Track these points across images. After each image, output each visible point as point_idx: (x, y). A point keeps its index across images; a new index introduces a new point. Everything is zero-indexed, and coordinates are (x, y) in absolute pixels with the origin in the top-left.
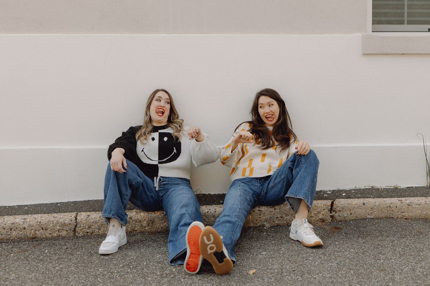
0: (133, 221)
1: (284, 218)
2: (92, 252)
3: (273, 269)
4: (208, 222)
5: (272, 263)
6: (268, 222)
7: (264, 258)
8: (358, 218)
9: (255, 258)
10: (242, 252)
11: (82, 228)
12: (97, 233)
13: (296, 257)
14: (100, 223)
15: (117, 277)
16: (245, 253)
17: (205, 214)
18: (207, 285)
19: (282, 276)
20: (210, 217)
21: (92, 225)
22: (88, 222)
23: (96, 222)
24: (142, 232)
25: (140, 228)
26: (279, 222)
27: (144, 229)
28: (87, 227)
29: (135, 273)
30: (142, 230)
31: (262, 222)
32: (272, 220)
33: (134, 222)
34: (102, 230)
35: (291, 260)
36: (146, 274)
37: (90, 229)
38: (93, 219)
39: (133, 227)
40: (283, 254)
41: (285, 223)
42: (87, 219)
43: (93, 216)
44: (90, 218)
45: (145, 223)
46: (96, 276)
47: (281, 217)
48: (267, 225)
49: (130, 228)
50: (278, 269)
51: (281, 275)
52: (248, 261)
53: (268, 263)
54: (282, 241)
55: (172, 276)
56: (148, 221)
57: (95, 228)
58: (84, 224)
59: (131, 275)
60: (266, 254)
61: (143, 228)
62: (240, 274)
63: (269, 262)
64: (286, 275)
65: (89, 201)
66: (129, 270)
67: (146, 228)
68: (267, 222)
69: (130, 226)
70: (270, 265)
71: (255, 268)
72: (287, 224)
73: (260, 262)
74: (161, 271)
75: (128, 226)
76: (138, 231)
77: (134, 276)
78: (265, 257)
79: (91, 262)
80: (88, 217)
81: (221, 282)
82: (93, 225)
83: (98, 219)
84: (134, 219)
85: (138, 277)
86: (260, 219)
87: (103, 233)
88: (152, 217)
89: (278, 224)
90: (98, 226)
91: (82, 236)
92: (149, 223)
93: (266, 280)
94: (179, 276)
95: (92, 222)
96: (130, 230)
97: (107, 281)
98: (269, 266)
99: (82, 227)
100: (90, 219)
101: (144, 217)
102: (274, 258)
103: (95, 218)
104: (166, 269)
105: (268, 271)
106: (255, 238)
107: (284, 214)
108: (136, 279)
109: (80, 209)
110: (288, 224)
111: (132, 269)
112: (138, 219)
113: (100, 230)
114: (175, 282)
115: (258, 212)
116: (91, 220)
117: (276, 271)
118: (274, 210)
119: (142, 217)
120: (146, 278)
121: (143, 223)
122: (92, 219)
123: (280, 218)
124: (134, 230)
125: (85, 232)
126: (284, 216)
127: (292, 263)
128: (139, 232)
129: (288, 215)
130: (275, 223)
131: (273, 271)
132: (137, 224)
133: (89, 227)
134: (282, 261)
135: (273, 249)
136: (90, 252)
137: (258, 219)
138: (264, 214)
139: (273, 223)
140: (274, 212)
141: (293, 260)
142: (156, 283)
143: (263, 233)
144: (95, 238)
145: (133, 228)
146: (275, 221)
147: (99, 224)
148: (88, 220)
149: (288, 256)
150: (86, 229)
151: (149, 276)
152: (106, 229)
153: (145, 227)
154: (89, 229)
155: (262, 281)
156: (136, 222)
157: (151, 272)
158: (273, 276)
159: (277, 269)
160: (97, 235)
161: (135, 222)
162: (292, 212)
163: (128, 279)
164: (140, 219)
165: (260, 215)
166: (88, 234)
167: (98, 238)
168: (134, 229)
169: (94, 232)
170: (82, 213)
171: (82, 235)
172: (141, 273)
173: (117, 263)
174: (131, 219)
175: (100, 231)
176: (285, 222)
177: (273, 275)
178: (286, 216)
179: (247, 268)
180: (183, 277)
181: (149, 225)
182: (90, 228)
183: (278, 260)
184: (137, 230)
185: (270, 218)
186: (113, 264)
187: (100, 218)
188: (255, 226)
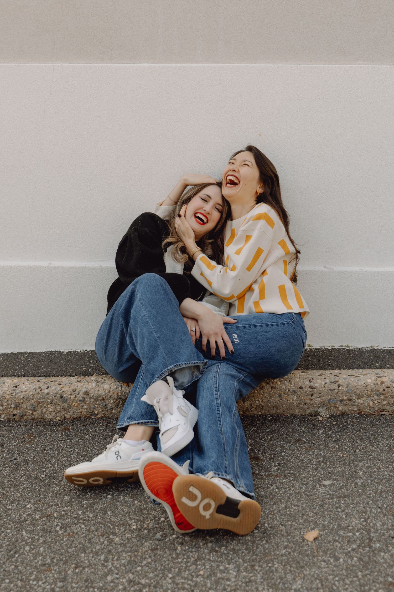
0: (90, 398)
1: (354, 402)
2: (18, 459)
3: (350, 528)
5: (347, 511)
6: (325, 408)
7: (328, 496)
9: (311, 495)
10: (285, 476)
11: (4, 407)
12: (30, 417)
13: (391, 497)
14: (35, 400)
15: (58, 528)
16: (292, 479)
18: (227, 566)
19: (373, 551)
21: (22, 403)
22: (15, 397)
23: (28, 397)
24: (107, 418)
25: (102, 411)
26: (346, 408)
27: (109, 413)
28: (13, 406)
29: (92, 520)
30: (107, 413)
31: (315, 407)
32: (333, 405)
33: (92, 400)
34: (39, 411)
35: (383, 506)
36: (112, 527)
37: (19, 410)
38: (23, 393)
39: (90, 408)
40: (364, 487)
41: (356, 411)
42: (13, 391)
43: (24, 387)
44: (18, 390)
45: (112, 401)
46: (20, 523)
47: (350, 400)
48: (324, 413)
49: (86, 411)
50: (362, 529)
51: (370, 547)
52: (300, 504)
53: (339, 510)
54: (355, 452)
55: (158, 536)
56: (116, 400)
57: (26, 408)
58: (7, 401)
59: (83, 526)
60: (330, 486)
61: (107, 411)
62: (289, 537)
63: (340, 507)
64: (380, 550)
65: (19, 354)
66: (80, 513)
67: (113, 411)
68: (323, 407)
69: (85, 407)
70: (344, 516)
71: (317, 525)
72: (359, 412)
73: (322, 506)
74: (137, 520)
75: (83, 406)
76: (99, 416)
77: (89, 530)
78: (330, 492)
79: (15, 485)
80: (15, 388)
81: (253, 561)
82: (24, 402)
83: (31, 393)
84: (92, 395)
85: (96, 533)
86: (311, 402)
87: (40, 417)
88: (123, 393)
89: (343, 411)
90: (32, 405)
91: (5, 420)
92: (119, 402)
93: (341, 560)
94: (171, 535)
95: (21, 397)
96: (85, 413)
97: (38, 539)
98: (342, 519)
99: (6, 405)
100: (18, 393)
101: (109, 392)
102: (348, 496)
103: (26, 391)
104: (148, 514)
105: (341, 533)
106: (305, 443)
107: (354, 395)
108: (93, 537)
109: (3, 371)
110: (361, 412)
111: (87, 508)
112: (100, 396)
113: (36, 411)
114: (165, 553)
115: (309, 389)
116: (19, 395)
117: (357, 534)
118: (337, 388)
119: (107, 392)
120: (111, 536)
121: (107, 402)
122: (21, 392)
123: (347, 401)
124: (92, 414)
125: (10, 415)
126: (354, 398)
127: (386, 515)
128: (102, 417)
129: (362, 397)
130: (338, 410)
131: (351, 534)
132: (98, 403)
133: (17, 407)
134: (364, 507)
135: (343, 473)
136: (15, 459)
137: (308, 401)
138: (320, 393)
139: (335, 409)
140: (336, 391)
141: (385, 506)
142: (130, 554)
143: (319, 429)
144: (26, 426)
145: (92, 409)
146: (337, 406)
147: (33, 401)
148: (15, 395)
149: (374, 494)
150: (11, 410)
151: (117, 531)
152: (45, 410)
153: (112, 409)
154: (16, 409)
155: (334, 564)
156: (97, 400)
157: (121, 521)
158: (353, 550)
159: (358, 531)
160: (31, 420)
161: (94, 399)
162: (369, 392)
163: (77, 537)
164: (102, 394)
165: (312, 395)
166: (14, 417)
167: (32, 425)
168: (92, 412)
169: (25, 415)
170: (5, 378)
171: (5, 418)
172: (102, 523)
173: (60, 490)
174: (88, 395)
175: (35, 413)
176: (356, 409)
177: (354, 546)
178: (358, 399)
179: (301, 521)
180: (180, 541)
181: (118, 405)
182: (19, 408)
183: (357, 504)
184: (97, 414)
185: (329, 400)
186: (53, 492)
187: (36, 391)
188: (303, 413)
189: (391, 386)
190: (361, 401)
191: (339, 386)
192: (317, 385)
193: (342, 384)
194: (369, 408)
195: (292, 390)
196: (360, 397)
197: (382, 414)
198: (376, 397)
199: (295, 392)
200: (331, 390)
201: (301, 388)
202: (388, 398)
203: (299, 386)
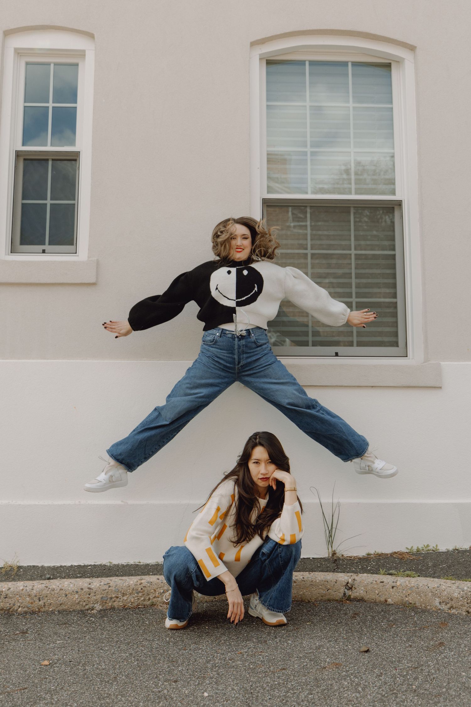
1: (120, 599)
4: (22, 603)
6: (99, 604)
8: (216, 599)
17: (18, 592)
20: (24, 596)
26: (113, 604)
31: (91, 603)
32: (104, 601)
41: (121, 606)
47: (117, 597)
48: (98, 607)
72: (123, 606)
86: (89, 599)
89: (112, 606)
107: (120, 593)
110: (125, 606)
115: (87, 590)
123: (115, 598)
126: (120, 596)
129: (126, 595)
130: (108, 605)
137: (86, 599)
138: (95, 593)
139: (106, 604)
140: (107, 591)
146: (108, 602)
162: (130, 591)
165: (89, 595)
176: (121, 604)
185: (102, 598)
188: (83, 609)
189: (146, 586)
190: (125, 598)
191: (109, 587)
192: (93, 586)
193: (111, 585)
194: (131, 603)
195: (75, 591)
196: (124, 595)
197: (139, 607)
198: (136, 594)
199: (77, 592)
200: (104, 590)
201: (82, 589)
202: (145, 595)
203: (80, 588)
